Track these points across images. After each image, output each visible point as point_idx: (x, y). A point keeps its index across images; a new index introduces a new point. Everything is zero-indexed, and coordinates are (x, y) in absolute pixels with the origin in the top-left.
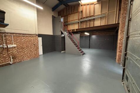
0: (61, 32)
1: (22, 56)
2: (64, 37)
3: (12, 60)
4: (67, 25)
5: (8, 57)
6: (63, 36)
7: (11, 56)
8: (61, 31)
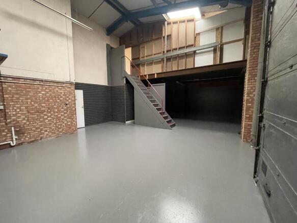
4: (138, 65)
5: (6, 131)
8: (125, 77)
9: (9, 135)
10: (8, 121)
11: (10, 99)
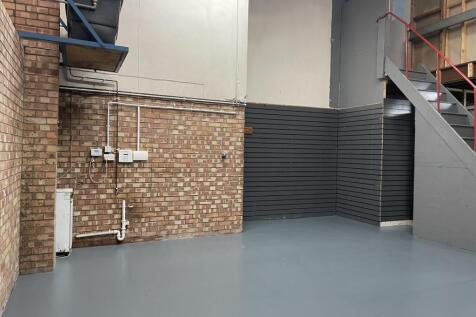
0: (385, 83)
1: (165, 213)
2: (410, 119)
3: (125, 222)
4: (436, 36)
5: (114, 206)
6: (400, 110)
7: (124, 202)
8: (387, 78)
9: (117, 216)
10: (119, 186)
11: (126, 140)
